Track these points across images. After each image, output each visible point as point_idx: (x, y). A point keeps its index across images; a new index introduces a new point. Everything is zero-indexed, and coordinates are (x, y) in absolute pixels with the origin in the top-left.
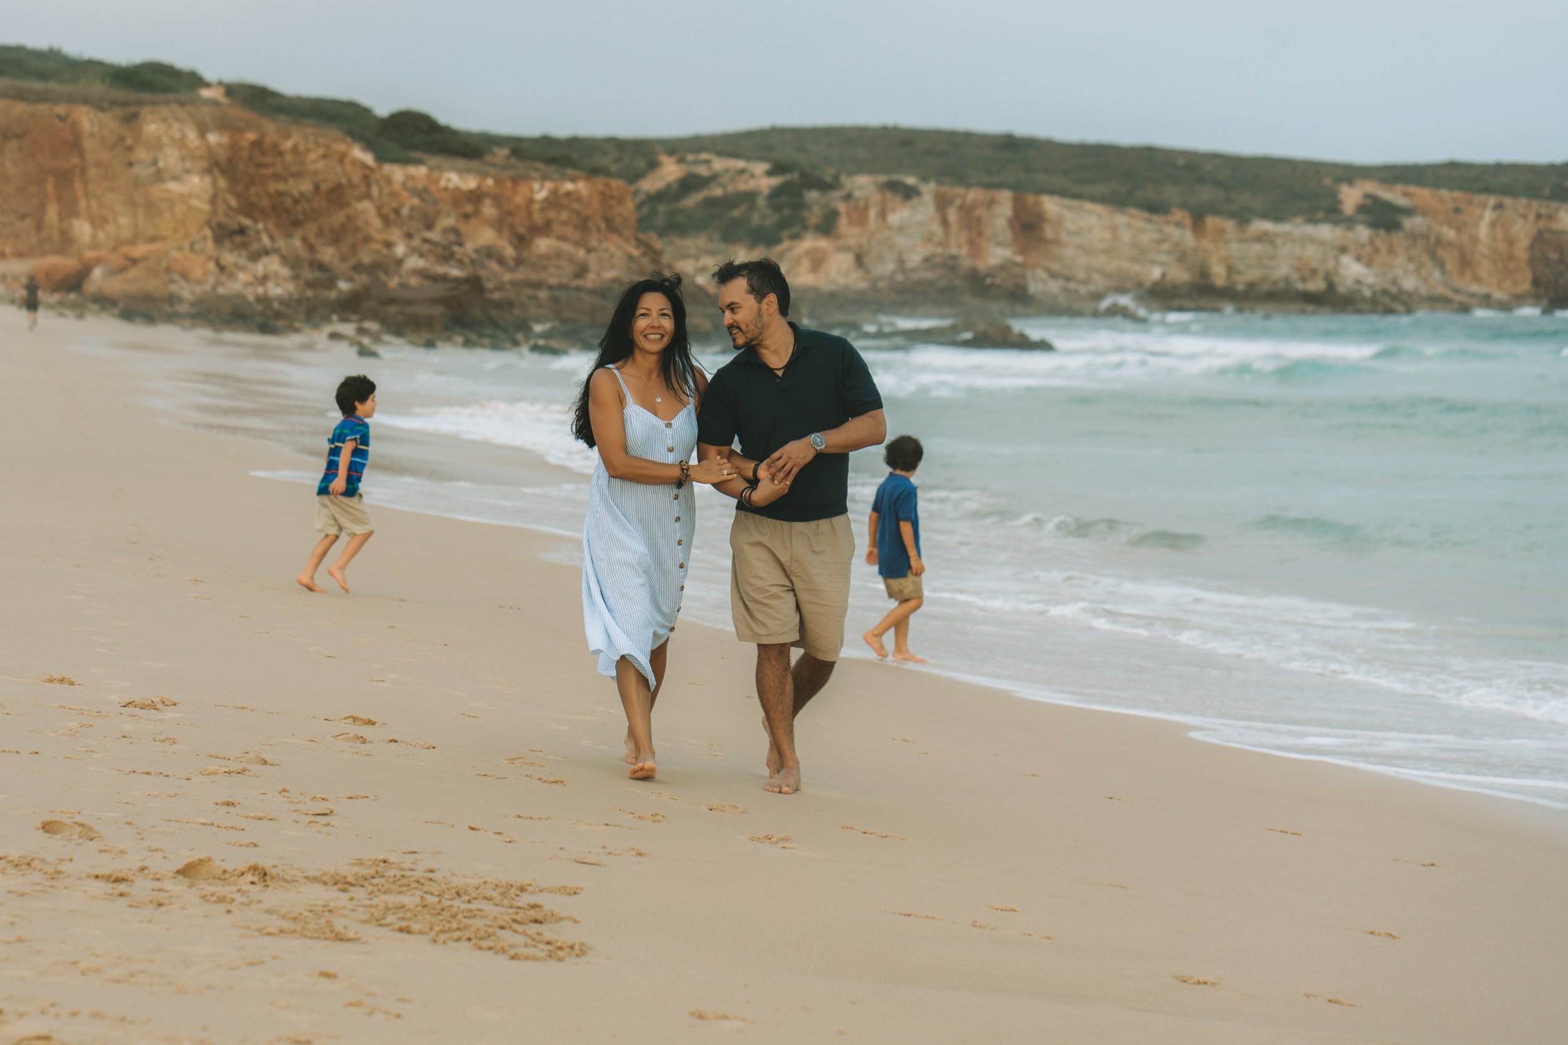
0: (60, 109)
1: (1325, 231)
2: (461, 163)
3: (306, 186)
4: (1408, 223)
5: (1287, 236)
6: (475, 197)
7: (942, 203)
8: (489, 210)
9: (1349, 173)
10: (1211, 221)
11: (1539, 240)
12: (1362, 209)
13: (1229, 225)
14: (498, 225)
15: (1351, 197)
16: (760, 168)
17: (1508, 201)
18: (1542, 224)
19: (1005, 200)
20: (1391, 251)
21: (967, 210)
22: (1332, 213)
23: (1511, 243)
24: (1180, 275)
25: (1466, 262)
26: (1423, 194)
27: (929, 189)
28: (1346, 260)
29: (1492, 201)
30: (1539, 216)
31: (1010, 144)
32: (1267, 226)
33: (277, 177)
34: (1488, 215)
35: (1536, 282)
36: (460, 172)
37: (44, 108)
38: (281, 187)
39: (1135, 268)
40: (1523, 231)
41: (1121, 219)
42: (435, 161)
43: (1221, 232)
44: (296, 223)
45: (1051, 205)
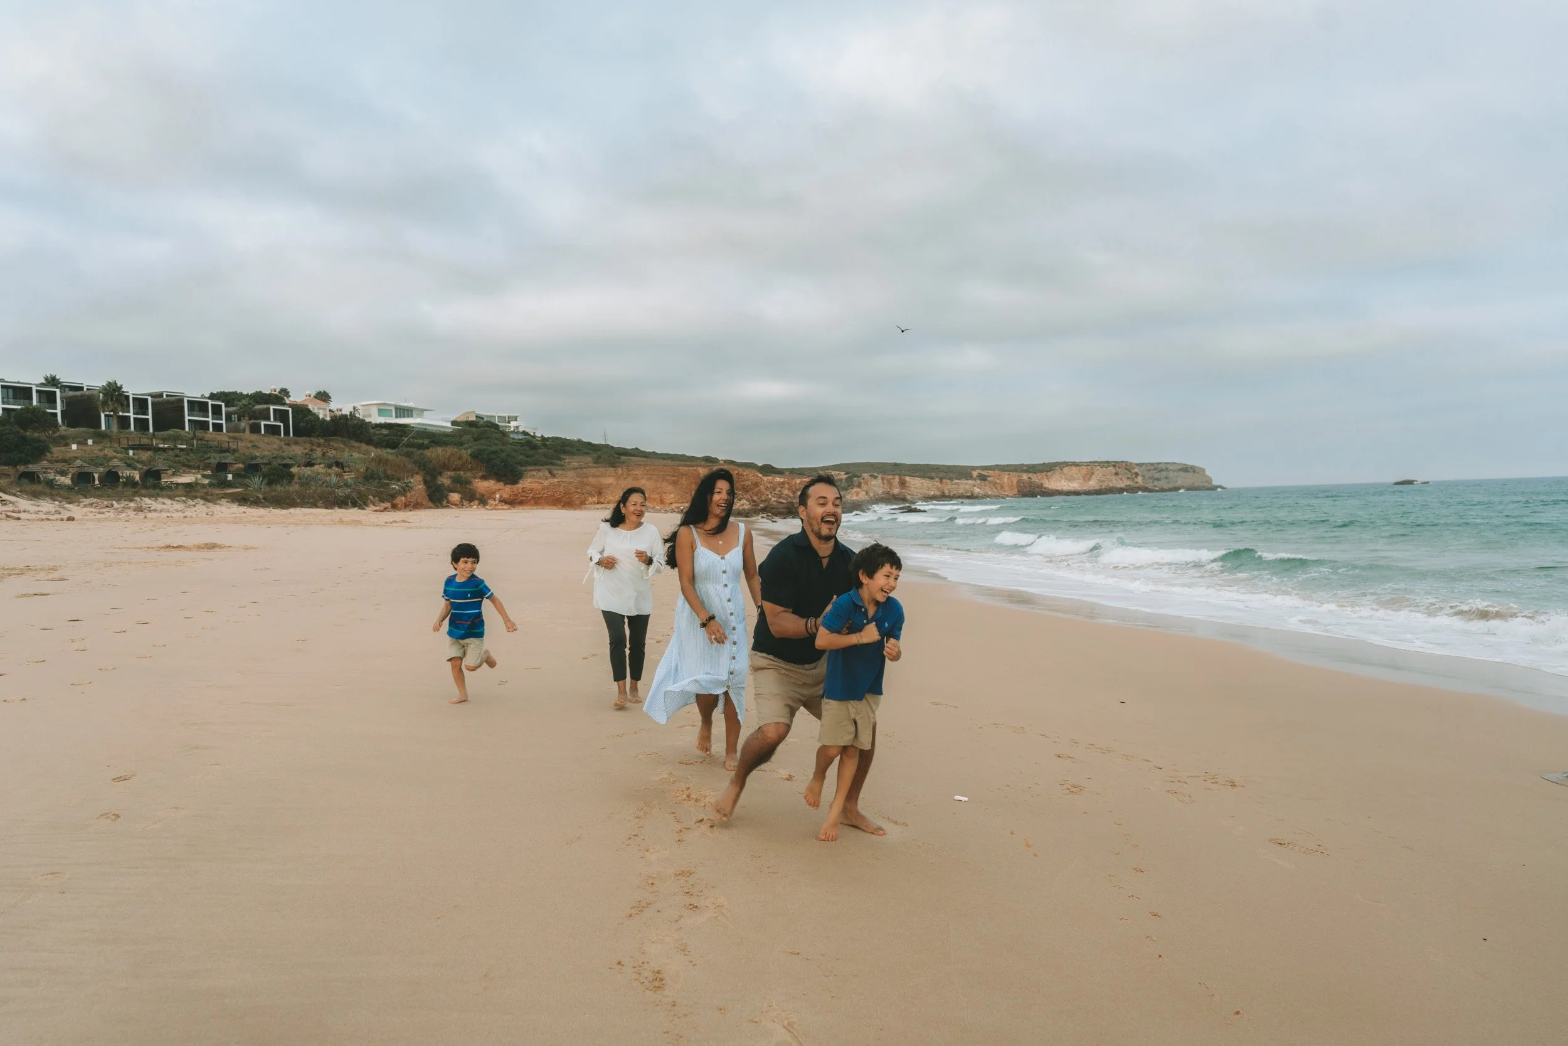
0: (695, 468)
1: (970, 482)
2: (779, 475)
3: (749, 483)
4: (988, 479)
5: (961, 483)
6: (783, 483)
7: (883, 479)
8: (786, 486)
9: (974, 468)
10: (944, 480)
11: (1018, 482)
12: (978, 476)
13: (948, 481)
14: (789, 489)
15: (975, 474)
16: (843, 473)
17: (1011, 473)
18: (1019, 478)
19: (897, 477)
20: (985, 485)
21: (888, 481)
22: (971, 477)
23: (1012, 483)
24: (938, 493)
25: (1002, 488)
26: (991, 472)
27: (880, 476)
28: (975, 488)
29: (1007, 473)
30: (1018, 476)
31: (896, 465)
32: (957, 481)
34: (1007, 476)
35: (1018, 491)
36: (780, 477)
37: (691, 468)
38: (744, 483)
39: (927, 492)
40: (1015, 480)
41: (924, 481)
42: (773, 475)
43: (947, 483)
44: (747, 491)
45: (908, 479)
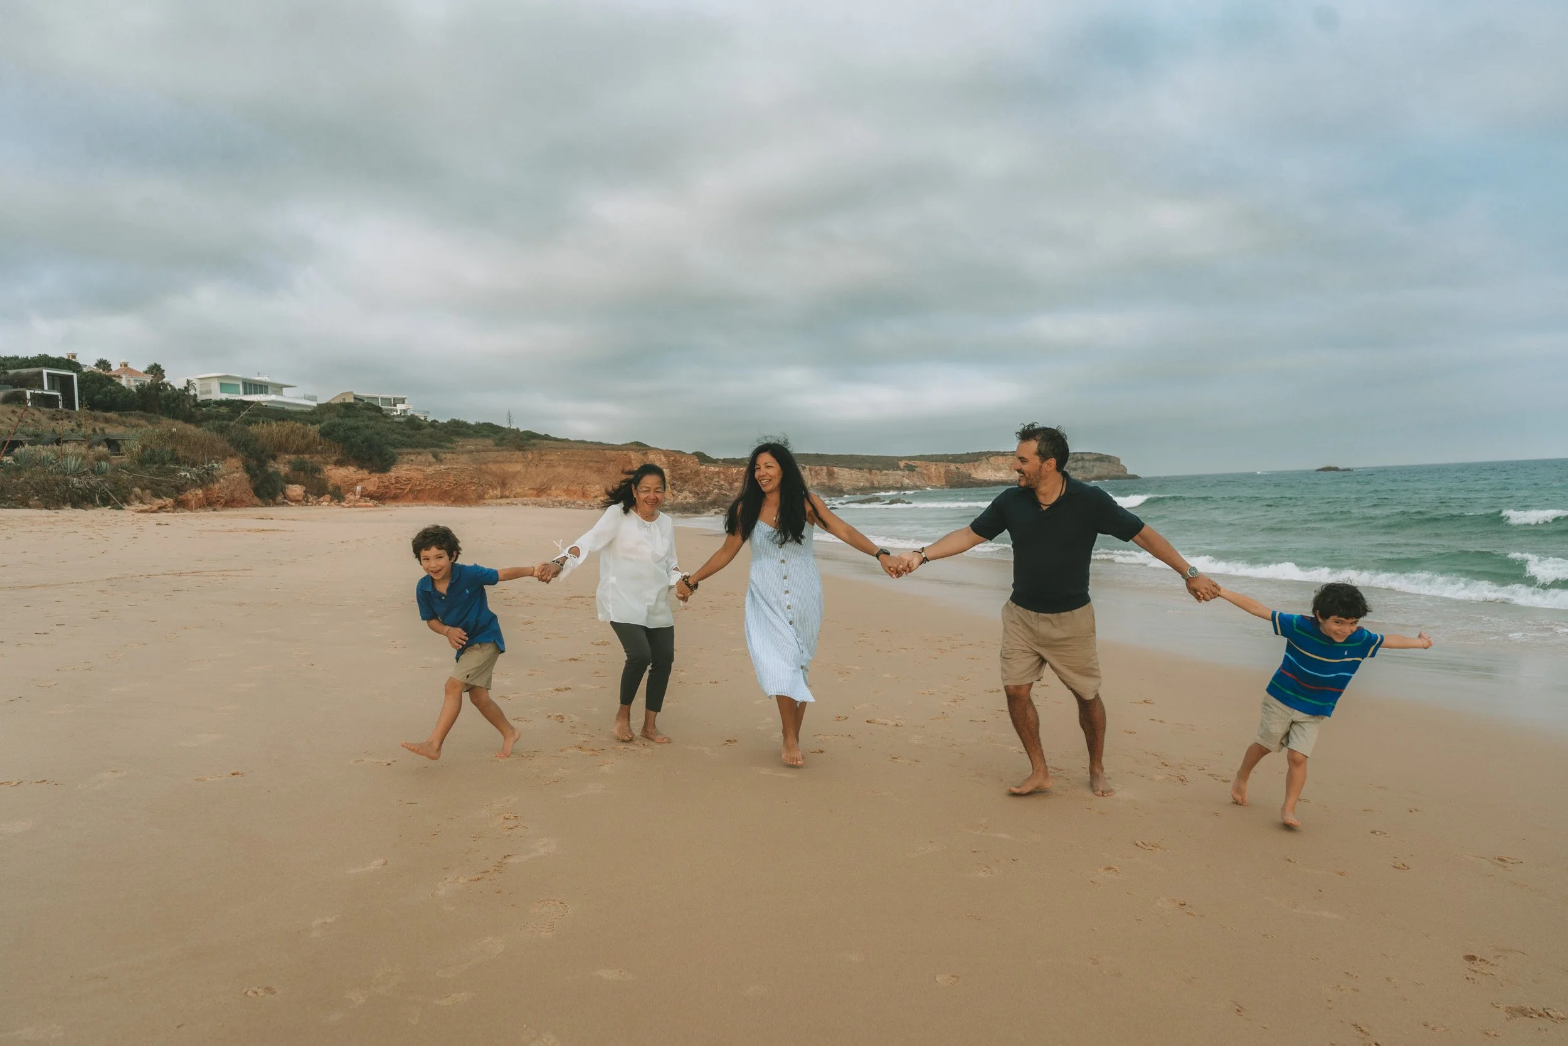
0: (624, 453)
1: (900, 472)
3: (689, 471)
4: (916, 469)
5: (892, 474)
6: (718, 473)
7: (810, 470)
8: (722, 476)
9: (901, 459)
11: (946, 472)
12: (904, 467)
14: (725, 480)
15: (902, 464)
17: (938, 463)
18: (947, 468)
19: (825, 468)
20: (913, 476)
21: (816, 472)
22: (898, 468)
23: (940, 473)
25: (930, 478)
26: (918, 463)
28: (904, 479)
29: (934, 463)
30: (946, 466)
31: (818, 455)
32: (887, 472)
33: (680, 469)
34: (934, 467)
35: (946, 482)
36: (714, 467)
37: (620, 452)
39: (857, 483)
40: (942, 470)
41: (852, 472)
42: (706, 464)
43: (876, 474)
44: (686, 482)
45: (836, 469)
